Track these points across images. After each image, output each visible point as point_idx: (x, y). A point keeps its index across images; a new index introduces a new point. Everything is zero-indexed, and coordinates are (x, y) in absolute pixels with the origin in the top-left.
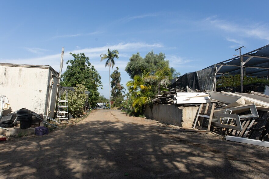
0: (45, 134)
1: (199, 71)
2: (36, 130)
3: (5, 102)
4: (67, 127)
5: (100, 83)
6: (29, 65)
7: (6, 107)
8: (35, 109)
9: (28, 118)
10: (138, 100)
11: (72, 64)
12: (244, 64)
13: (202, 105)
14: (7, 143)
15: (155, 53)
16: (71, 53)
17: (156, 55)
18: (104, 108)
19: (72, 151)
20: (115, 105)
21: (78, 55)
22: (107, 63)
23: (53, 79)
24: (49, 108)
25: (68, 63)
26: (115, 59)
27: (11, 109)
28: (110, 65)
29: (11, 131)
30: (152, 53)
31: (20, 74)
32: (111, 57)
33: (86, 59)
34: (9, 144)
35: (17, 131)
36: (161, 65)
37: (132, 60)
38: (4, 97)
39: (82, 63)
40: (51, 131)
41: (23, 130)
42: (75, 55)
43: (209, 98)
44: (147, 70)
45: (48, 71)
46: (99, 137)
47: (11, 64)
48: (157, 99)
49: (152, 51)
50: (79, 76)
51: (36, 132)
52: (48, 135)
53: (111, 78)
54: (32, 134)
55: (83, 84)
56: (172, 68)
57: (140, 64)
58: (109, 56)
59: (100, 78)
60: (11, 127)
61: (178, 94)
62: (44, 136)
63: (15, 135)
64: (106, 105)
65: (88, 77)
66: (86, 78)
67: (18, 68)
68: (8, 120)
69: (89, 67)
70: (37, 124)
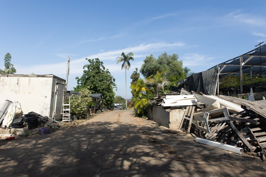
0: (46, 134)
1: (204, 72)
2: (40, 130)
3: (18, 107)
4: (69, 128)
5: (115, 85)
6: (36, 75)
7: (19, 111)
8: (42, 112)
9: (34, 120)
10: (140, 102)
11: (88, 68)
12: (243, 64)
13: (188, 108)
14: (14, 142)
15: (168, 54)
16: (86, 59)
17: (170, 56)
18: (120, 108)
19: (55, 149)
20: (133, 105)
21: (93, 60)
22: (123, 66)
23: (57, 86)
24: (55, 111)
25: (85, 68)
26: (130, 61)
27: (23, 113)
28: (126, 67)
29: (21, 131)
30: (165, 54)
31: (29, 83)
32: (126, 59)
33: (100, 64)
34: (15, 142)
35: (25, 131)
36: (174, 65)
37: (146, 62)
38: (17, 103)
39: (97, 67)
40: (53, 131)
41: (30, 130)
42: (90, 60)
43: (196, 100)
44: (160, 70)
45: (52, 80)
46: (87, 137)
47: (22, 75)
48: (155, 101)
49: (165, 52)
50: (93, 79)
51: (39, 133)
52: (49, 135)
53: (131, 78)
54: (37, 133)
55: (88, 89)
56: (186, 68)
57: (153, 65)
58: (125, 59)
59: (114, 80)
60: (21, 128)
61: (167, 97)
62: (45, 135)
63: (23, 135)
64: (122, 106)
65: (102, 80)
66: (100, 81)
67: (27, 78)
68: (19, 122)
69: (104, 70)
70: (41, 126)
